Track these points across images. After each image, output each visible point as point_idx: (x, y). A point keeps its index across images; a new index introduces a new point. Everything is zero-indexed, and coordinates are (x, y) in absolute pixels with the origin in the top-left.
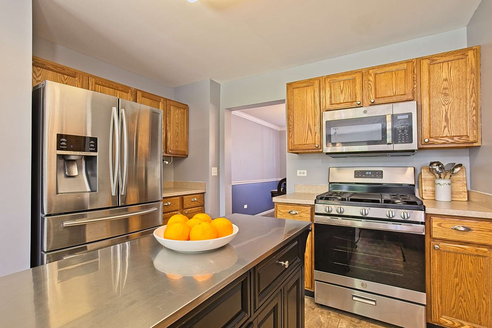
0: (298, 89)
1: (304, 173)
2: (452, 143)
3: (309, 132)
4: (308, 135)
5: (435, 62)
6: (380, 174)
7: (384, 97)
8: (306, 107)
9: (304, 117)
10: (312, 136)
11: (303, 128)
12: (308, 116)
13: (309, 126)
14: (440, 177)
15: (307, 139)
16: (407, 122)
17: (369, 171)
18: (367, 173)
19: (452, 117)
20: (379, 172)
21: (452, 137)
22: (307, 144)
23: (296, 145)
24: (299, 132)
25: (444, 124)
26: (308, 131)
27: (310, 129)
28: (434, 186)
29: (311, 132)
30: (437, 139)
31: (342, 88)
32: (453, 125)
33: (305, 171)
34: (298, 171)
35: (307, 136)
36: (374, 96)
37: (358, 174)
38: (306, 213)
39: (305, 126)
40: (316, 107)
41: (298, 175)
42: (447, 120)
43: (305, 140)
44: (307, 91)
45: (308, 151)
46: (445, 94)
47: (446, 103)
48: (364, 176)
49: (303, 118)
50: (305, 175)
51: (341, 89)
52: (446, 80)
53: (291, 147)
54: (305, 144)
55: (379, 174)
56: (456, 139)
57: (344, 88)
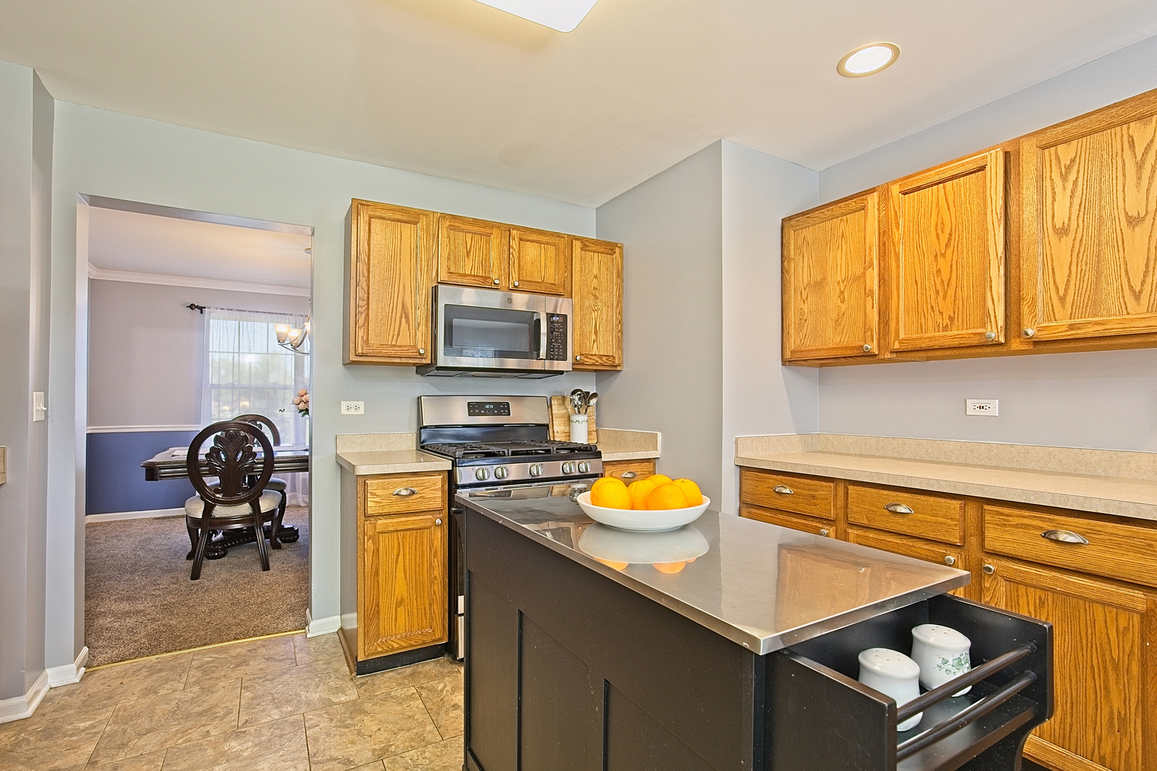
0: (381, 221)
1: (357, 408)
2: (601, 365)
3: (403, 320)
4: (400, 326)
5: (587, 248)
6: (506, 409)
7: (530, 281)
8: (398, 266)
9: (393, 286)
10: (409, 329)
11: (391, 311)
12: (401, 287)
13: (403, 308)
14: (579, 412)
15: (398, 335)
16: (561, 328)
17: (489, 403)
18: (487, 407)
19: (601, 329)
20: (504, 405)
21: (601, 356)
22: (400, 346)
23: (373, 345)
24: (380, 318)
25: (593, 337)
26: (401, 317)
27: (405, 313)
28: (569, 426)
29: (408, 322)
30: (587, 357)
31: (469, 248)
32: (601, 341)
33: (361, 404)
34: (344, 404)
35: (399, 328)
36: (517, 277)
37: (474, 409)
38: (434, 490)
39: (395, 305)
40: (421, 272)
41: (344, 411)
42: (596, 333)
43: (393, 337)
44: (401, 233)
45: (398, 360)
46: (595, 295)
47: (596, 308)
48: (483, 412)
49: (390, 287)
50: (361, 411)
51: (467, 248)
52: (596, 277)
53: (362, 350)
54: (393, 346)
55: (504, 409)
56: (604, 358)
57: (472, 248)
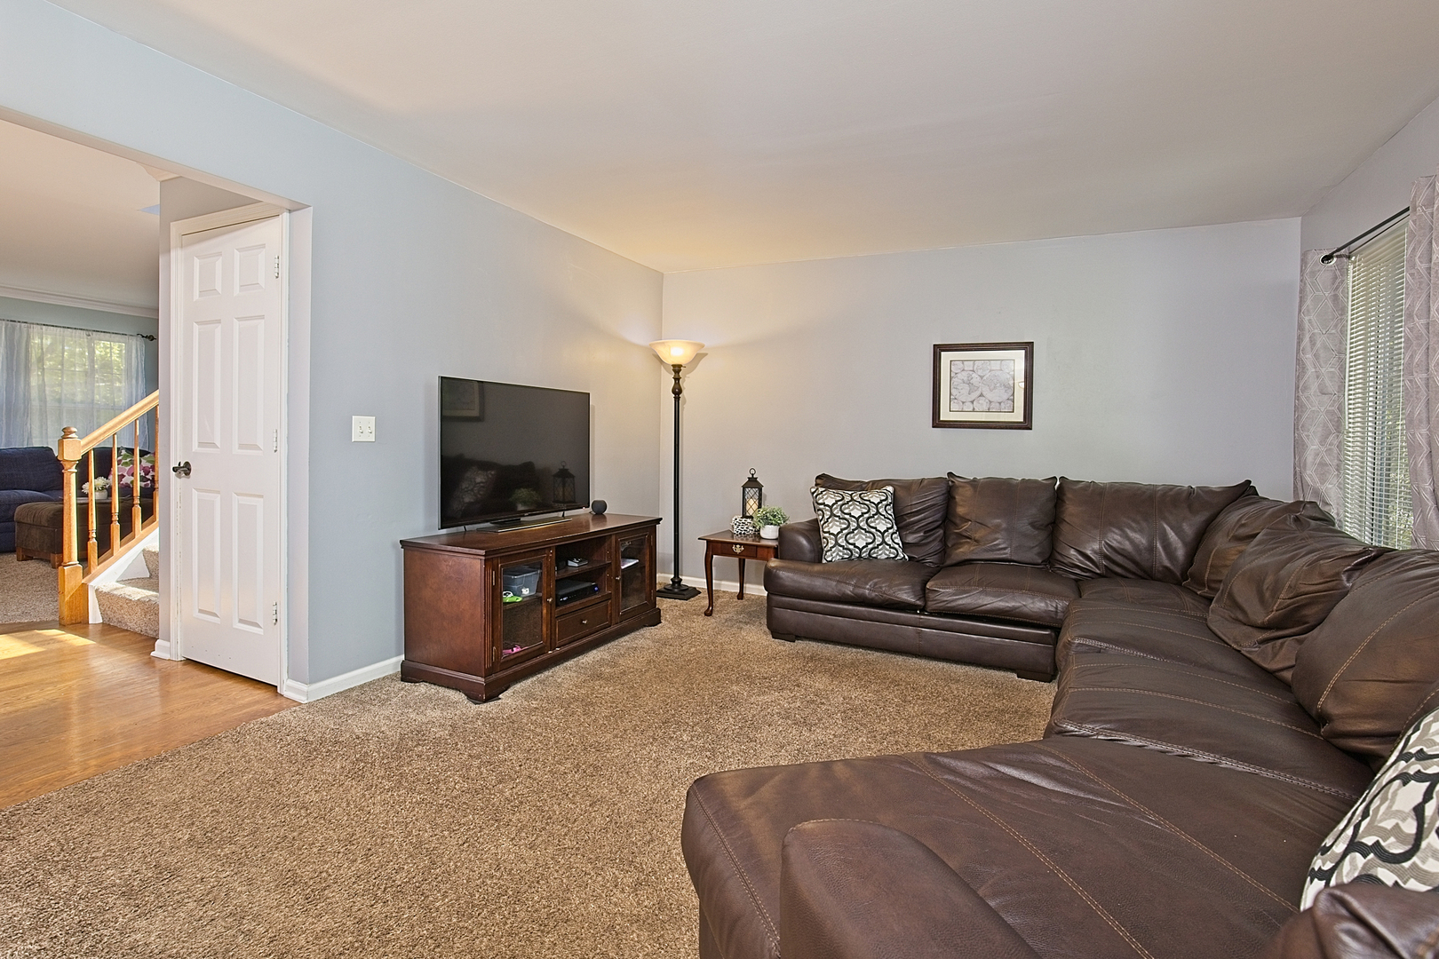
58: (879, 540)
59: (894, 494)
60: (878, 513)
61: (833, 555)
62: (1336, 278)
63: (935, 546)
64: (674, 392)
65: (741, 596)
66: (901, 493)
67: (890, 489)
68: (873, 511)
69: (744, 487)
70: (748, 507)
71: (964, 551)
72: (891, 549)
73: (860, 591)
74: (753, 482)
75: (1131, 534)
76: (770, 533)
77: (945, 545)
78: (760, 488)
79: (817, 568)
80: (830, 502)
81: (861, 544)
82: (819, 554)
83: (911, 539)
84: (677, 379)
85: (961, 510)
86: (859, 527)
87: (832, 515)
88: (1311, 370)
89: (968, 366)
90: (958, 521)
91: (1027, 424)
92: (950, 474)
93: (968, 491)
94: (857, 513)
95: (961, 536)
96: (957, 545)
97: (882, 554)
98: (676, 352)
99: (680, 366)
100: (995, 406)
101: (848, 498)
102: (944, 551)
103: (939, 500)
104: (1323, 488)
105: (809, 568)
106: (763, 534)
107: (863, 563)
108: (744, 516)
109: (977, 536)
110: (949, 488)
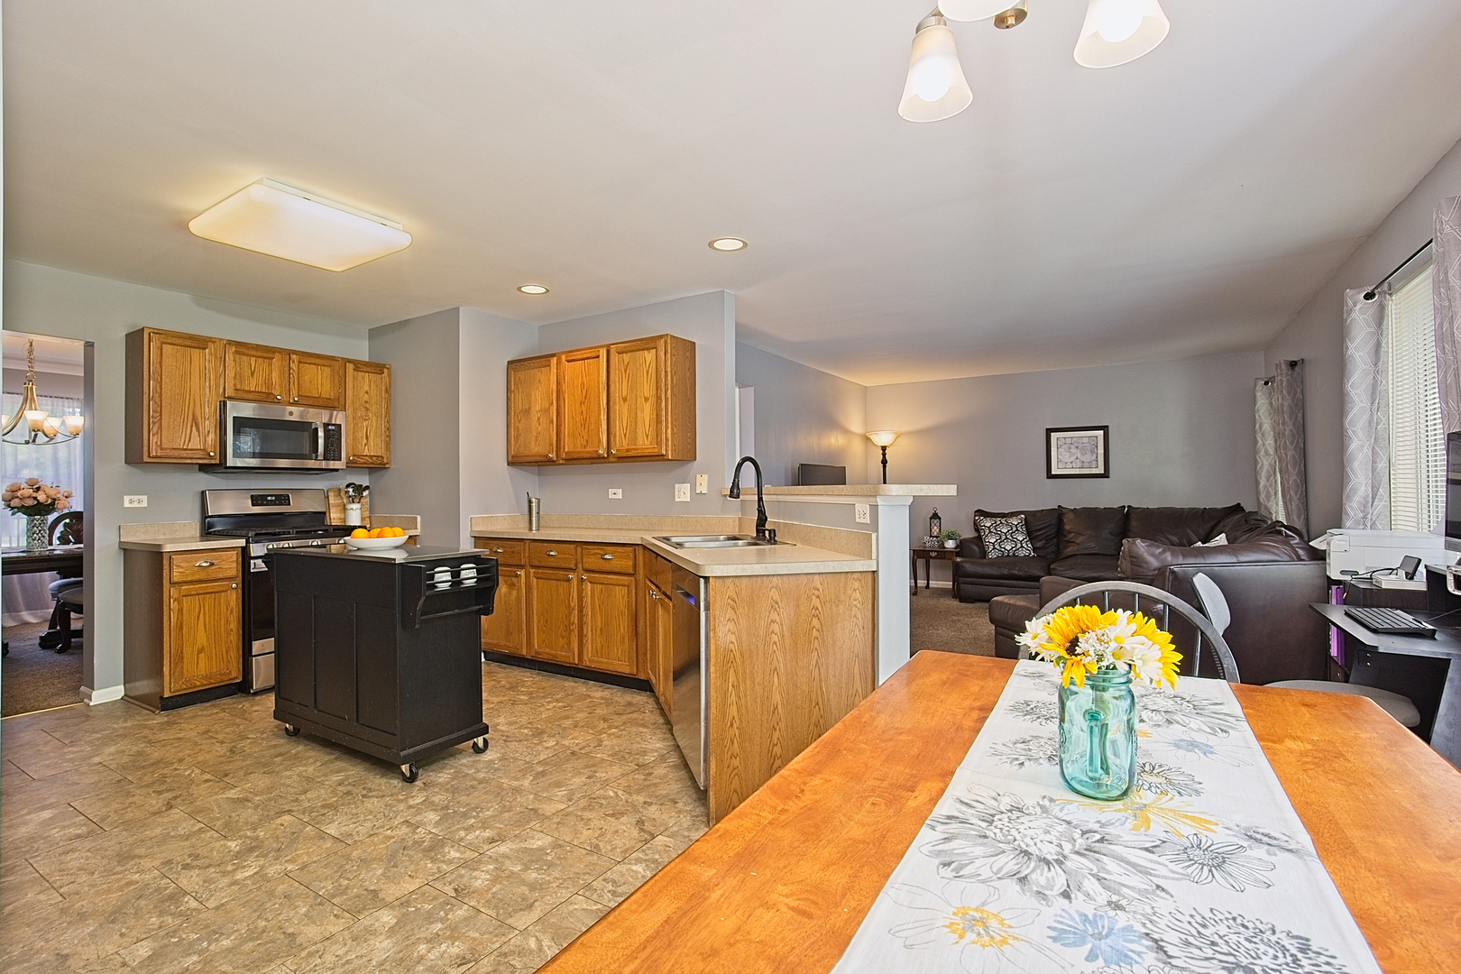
0: (172, 347)
1: (140, 502)
2: (372, 463)
3: (194, 429)
4: (191, 434)
5: (360, 370)
6: (286, 500)
7: (308, 397)
8: (188, 384)
9: (184, 400)
10: (199, 437)
11: (182, 421)
12: (192, 401)
13: (193, 419)
14: (353, 502)
15: (190, 440)
16: (336, 436)
17: (271, 496)
18: (269, 498)
19: (372, 435)
20: (284, 497)
21: (371, 456)
22: (191, 450)
23: (166, 449)
24: (172, 427)
25: (365, 441)
26: (192, 426)
27: (195, 423)
28: (345, 512)
29: (198, 430)
30: (359, 458)
31: (253, 369)
32: (372, 445)
33: (145, 498)
34: (127, 499)
35: (190, 436)
36: (296, 393)
37: (257, 500)
38: (229, 562)
39: (186, 416)
40: (210, 388)
41: (127, 504)
42: (367, 438)
43: (184, 442)
44: (190, 356)
45: (189, 461)
46: (366, 407)
47: (367, 418)
48: (266, 503)
49: (181, 402)
50: (145, 504)
51: (251, 370)
52: (367, 392)
53: (156, 453)
54: (186, 450)
55: (284, 500)
56: (374, 458)
57: (256, 369)
58: (1019, 545)
59: (1025, 519)
60: (1017, 530)
61: (992, 555)
62: (1271, 393)
63: (1053, 549)
64: (882, 462)
65: (927, 587)
66: (1029, 518)
67: (1023, 516)
68: (1014, 529)
69: (931, 519)
70: (933, 530)
71: (1070, 550)
72: (1026, 550)
73: (1013, 572)
74: (935, 516)
75: (1170, 537)
76: (950, 544)
77: (1059, 548)
78: (940, 519)
79: (985, 561)
80: (988, 524)
81: (1008, 548)
82: (984, 554)
83: (1038, 545)
84: (884, 455)
85: (1067, 527)
86: (1006, 538)
87: (990, 532)
88: (1260, 442)
89: (1068, 441)
90: (1066, 533)
91: (1105, 475)
92: (1059, 506)
93: (1071, 516)
94: (1005, 531)
95: (1068, 542)
96: (1066, 547)
97: (1022, 553)
98: (882, 438)
99: (886, 447)
100: (1086, 465)
101: (999, 522)
102: (1058, 551)
103: (1054, 521)
104: (1269, 505)
105: (981, 561)
106: (946, 546)
107: (1010, 559)
108: (931, 536)
109: (1078, 541)
110: (1059, 513)
